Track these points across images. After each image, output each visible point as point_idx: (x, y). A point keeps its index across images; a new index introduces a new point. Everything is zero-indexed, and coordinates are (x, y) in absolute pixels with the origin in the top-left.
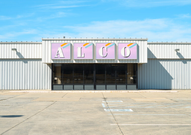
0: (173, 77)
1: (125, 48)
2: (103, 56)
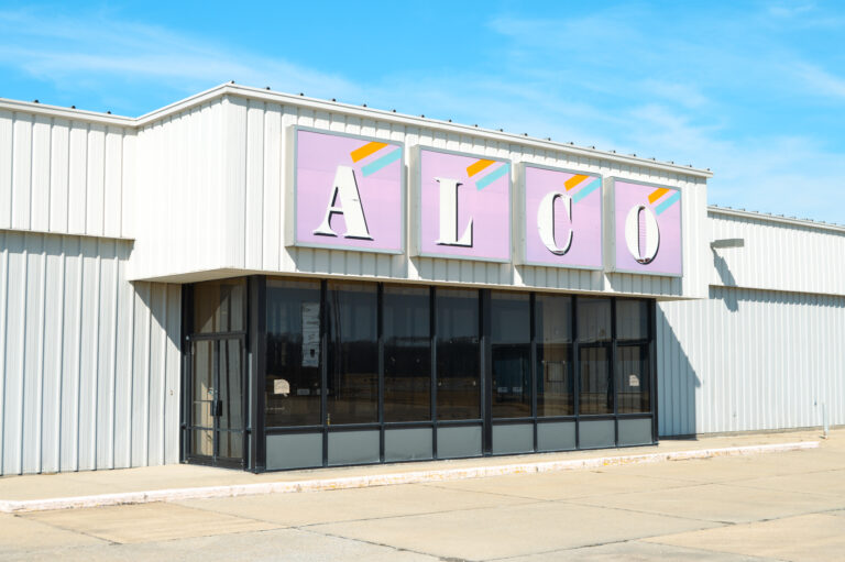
0: (701, 378)
1: (641, 209)
2: (554, 249)
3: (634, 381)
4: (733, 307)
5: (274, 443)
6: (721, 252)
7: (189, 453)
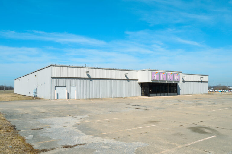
1: (176, 75)
3: (175, 90)
4: (184, 83)
5: (150, 95)
6: (183, 78)
7: (142, 95)
